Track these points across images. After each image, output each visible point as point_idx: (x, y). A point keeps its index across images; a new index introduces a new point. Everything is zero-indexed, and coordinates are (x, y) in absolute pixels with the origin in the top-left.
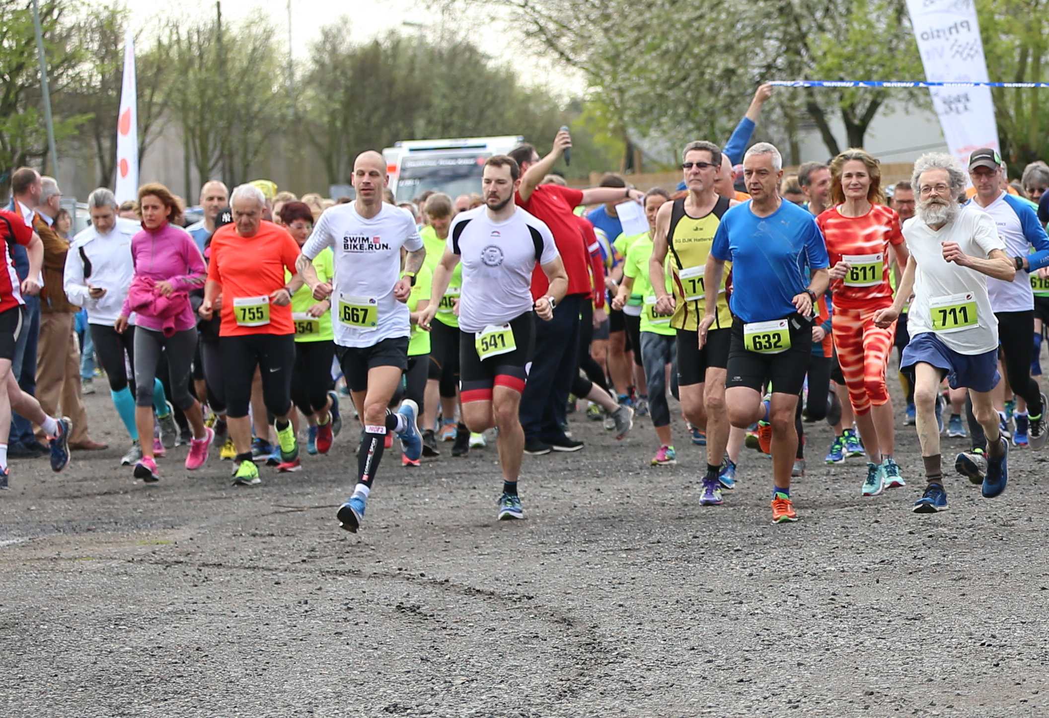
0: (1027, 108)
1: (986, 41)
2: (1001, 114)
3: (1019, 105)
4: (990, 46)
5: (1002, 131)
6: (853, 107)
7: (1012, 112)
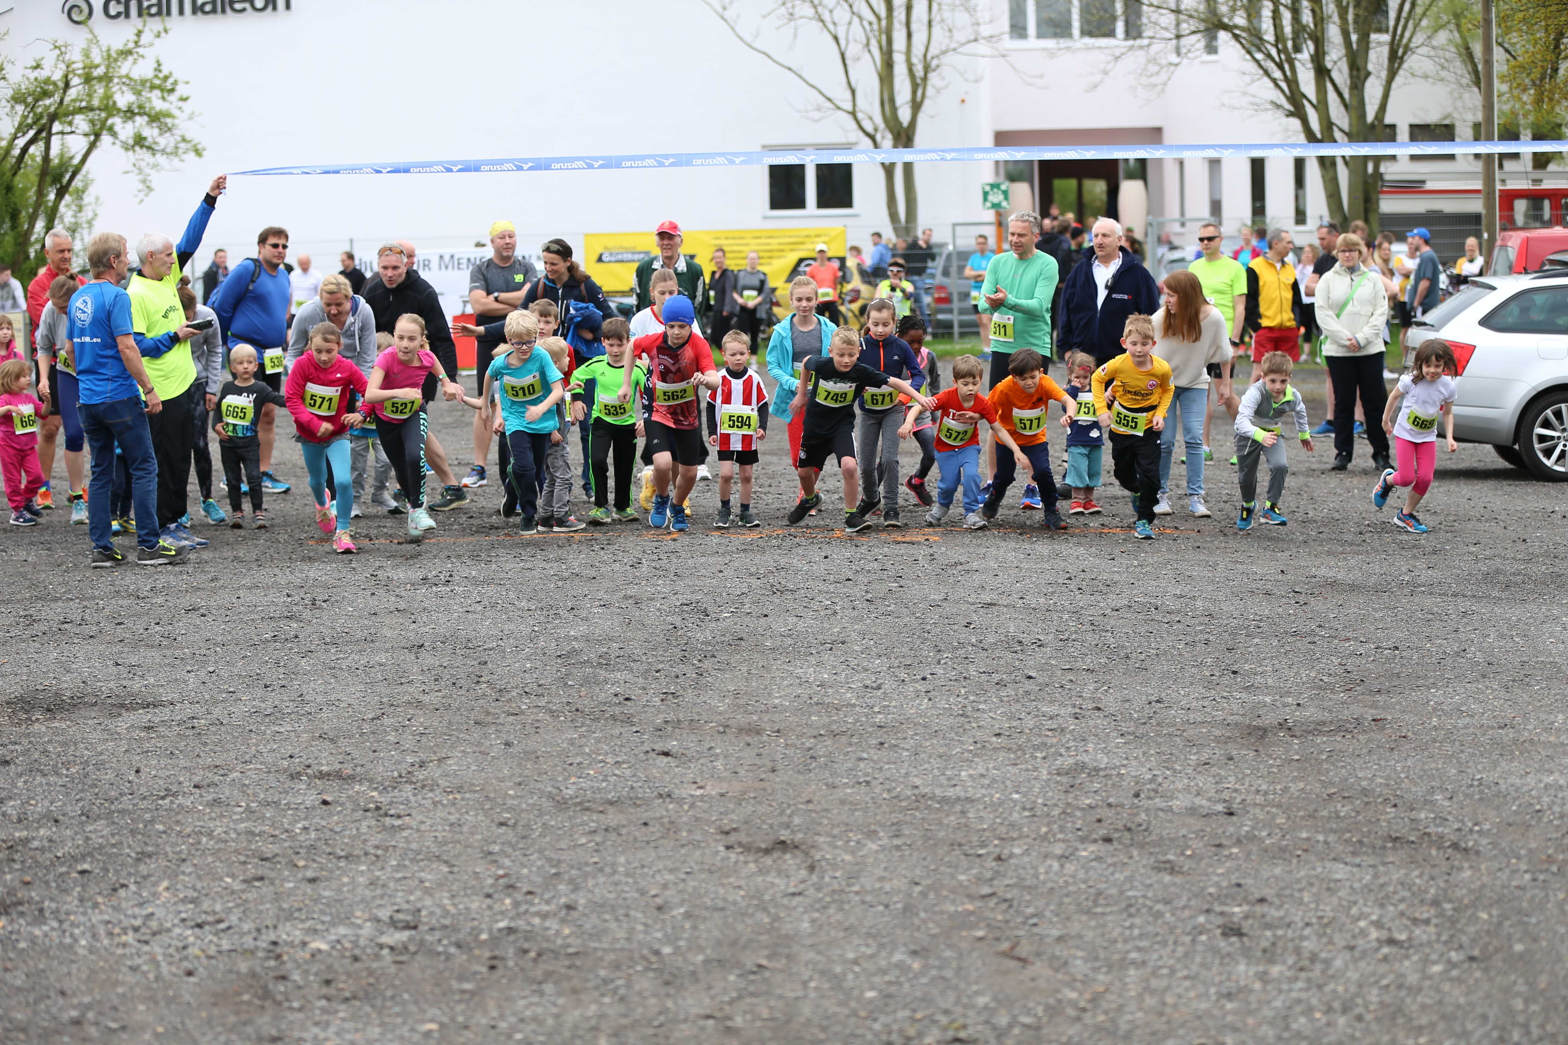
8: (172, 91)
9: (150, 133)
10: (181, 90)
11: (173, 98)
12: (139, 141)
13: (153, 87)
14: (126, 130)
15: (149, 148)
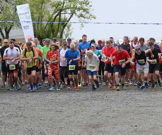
0: (40, 28)
1: (32, 16)
2: (34, 29)
3: (38, 28)
4: (32, 17)
5: (35, 33)
6: (7, 28)
7: (37, 29)
8: (88, 4)
9: (84, 13)
10: (90, 4)
11: (88, 6)
12: (81, 15)
13: (84, 3)
14: (78, 13)
15: (84, 17)
